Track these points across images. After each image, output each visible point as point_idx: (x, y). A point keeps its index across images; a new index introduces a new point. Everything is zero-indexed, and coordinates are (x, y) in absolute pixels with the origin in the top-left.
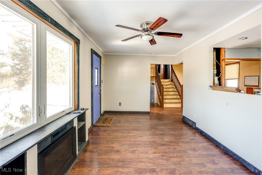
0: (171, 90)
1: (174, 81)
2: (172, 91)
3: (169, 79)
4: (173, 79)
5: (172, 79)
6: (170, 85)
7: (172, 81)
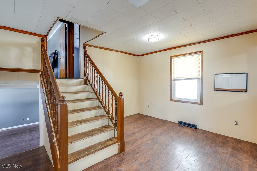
0: (86, 104)
1: (91, 82)
2: (88, 107)
3: (79, 77)
4: (89, 78)
5: (87, 78)
6: (83, 91)
7: (86, 82)
